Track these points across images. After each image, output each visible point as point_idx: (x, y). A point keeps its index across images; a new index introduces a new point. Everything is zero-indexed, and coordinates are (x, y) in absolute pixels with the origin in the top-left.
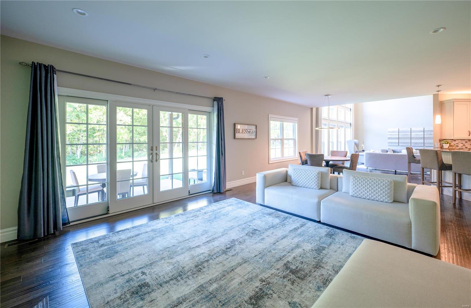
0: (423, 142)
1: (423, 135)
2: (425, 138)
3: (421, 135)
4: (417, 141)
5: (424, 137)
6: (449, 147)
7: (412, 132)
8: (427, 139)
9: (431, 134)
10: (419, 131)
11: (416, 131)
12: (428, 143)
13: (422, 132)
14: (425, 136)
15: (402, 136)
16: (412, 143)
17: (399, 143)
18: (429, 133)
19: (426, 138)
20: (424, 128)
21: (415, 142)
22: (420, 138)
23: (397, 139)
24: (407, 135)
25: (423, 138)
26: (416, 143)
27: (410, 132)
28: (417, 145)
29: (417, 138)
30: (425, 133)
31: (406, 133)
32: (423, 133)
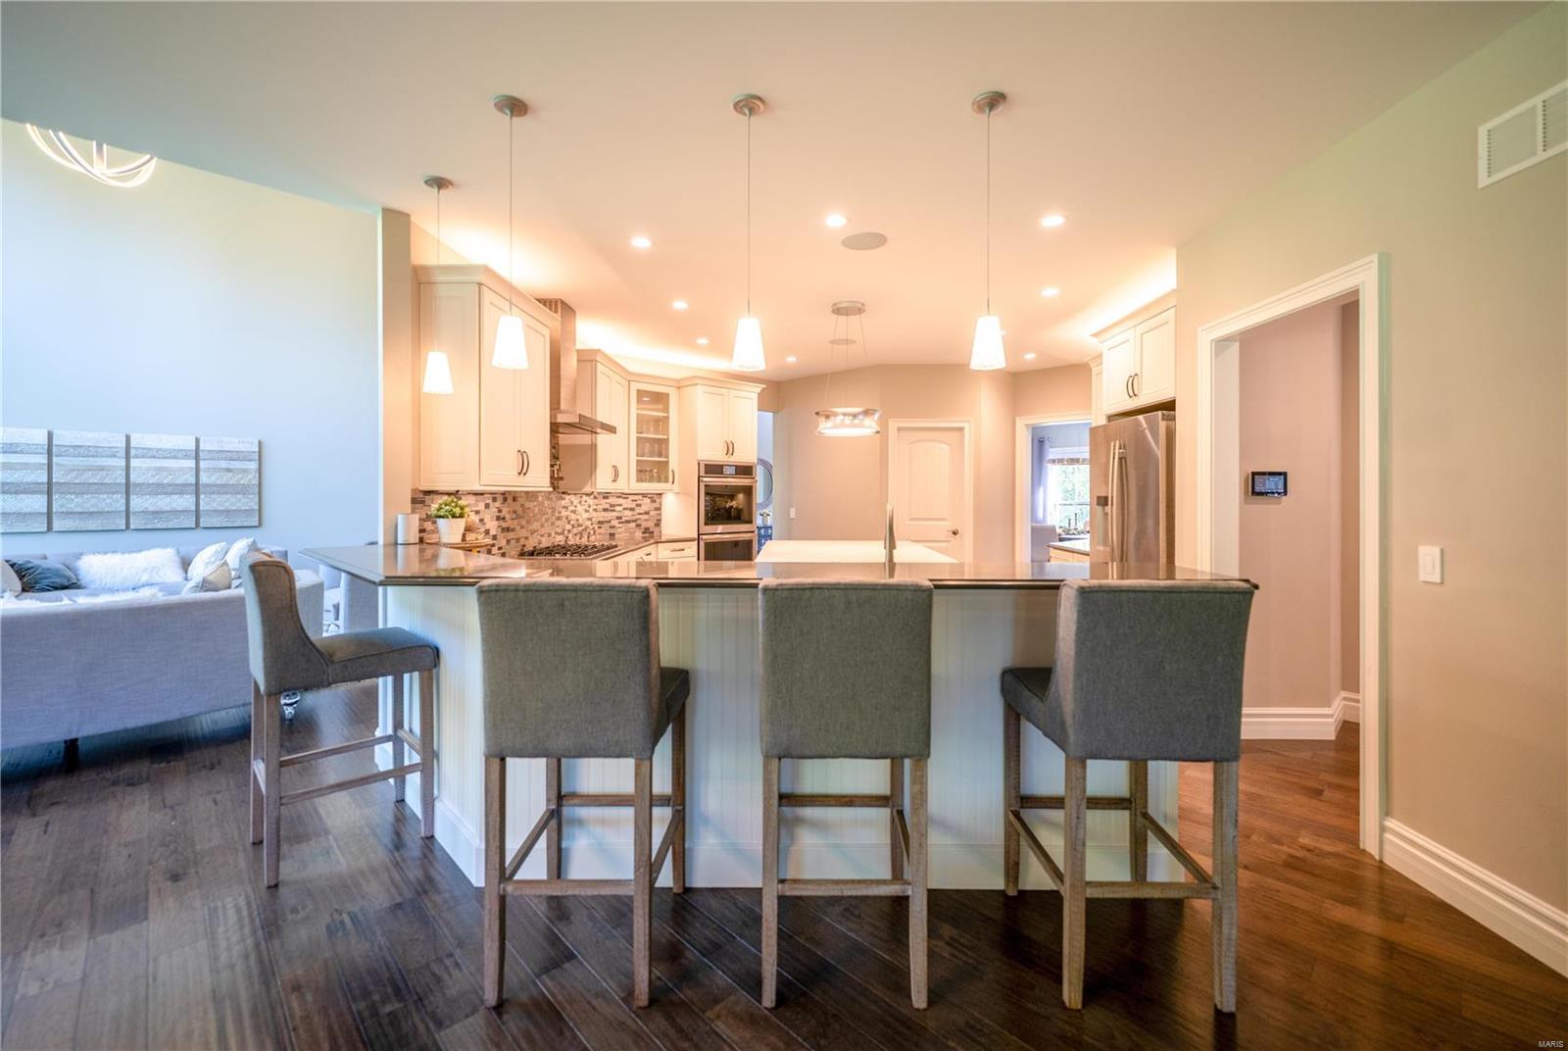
0: (193, 508)
1: (194, 473)
2: (201, 489)
3: (181, 469)
4: (163, 503)
5: (197, 484)
6: (464, 535)
7: (133, 452)
8: (213, 493)
9: (229, 470)
10: (173, 454)
11: (158, 450)
12: (216, 511)
13: (186, 457)
14: (204, 479)
15: (69, 478)
16: (135, 513)
17: (49, 514)
18: (223, 464)
19: (207, 485)
20: (197, 441)
21: (151, 509)
22: (179, 489)
23: (41, 492)
24: (102, 469)
25: (194, 488)
26: (157, 514)
27: (123, 453)
28: (158, 526)
29: (160, 489)
30: (202, 464)
31: (92, 461)
32: (191, 463)
